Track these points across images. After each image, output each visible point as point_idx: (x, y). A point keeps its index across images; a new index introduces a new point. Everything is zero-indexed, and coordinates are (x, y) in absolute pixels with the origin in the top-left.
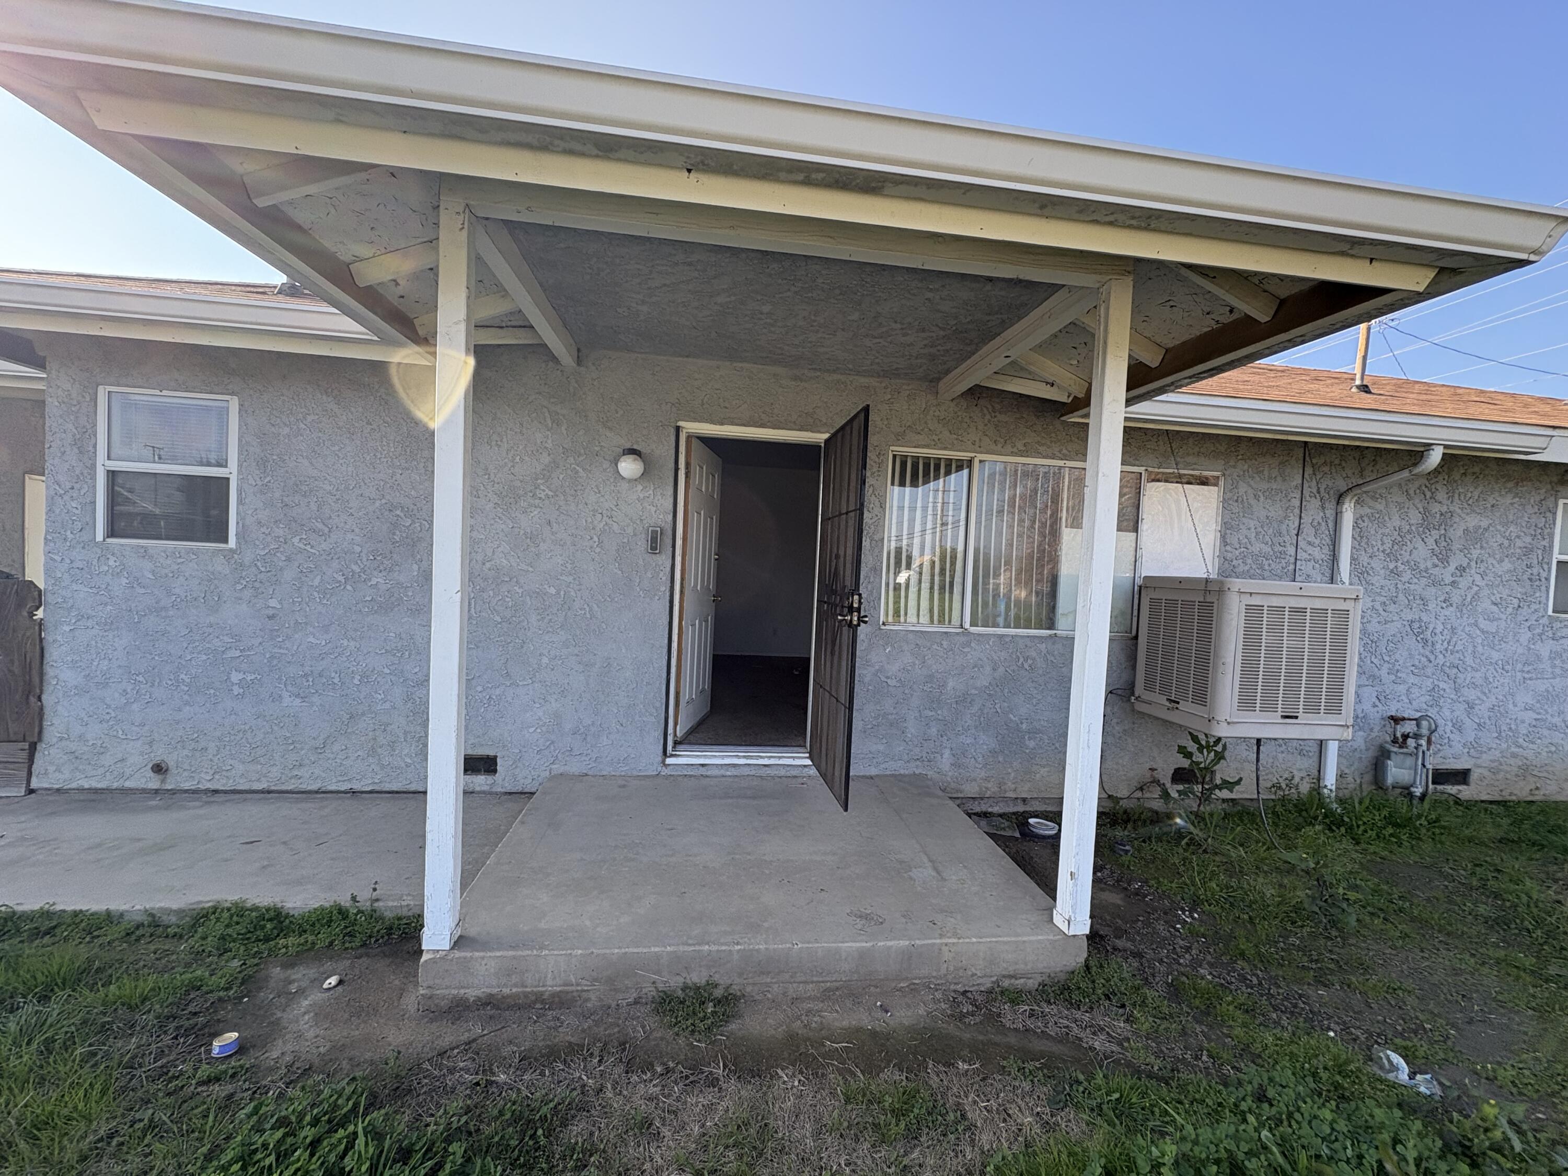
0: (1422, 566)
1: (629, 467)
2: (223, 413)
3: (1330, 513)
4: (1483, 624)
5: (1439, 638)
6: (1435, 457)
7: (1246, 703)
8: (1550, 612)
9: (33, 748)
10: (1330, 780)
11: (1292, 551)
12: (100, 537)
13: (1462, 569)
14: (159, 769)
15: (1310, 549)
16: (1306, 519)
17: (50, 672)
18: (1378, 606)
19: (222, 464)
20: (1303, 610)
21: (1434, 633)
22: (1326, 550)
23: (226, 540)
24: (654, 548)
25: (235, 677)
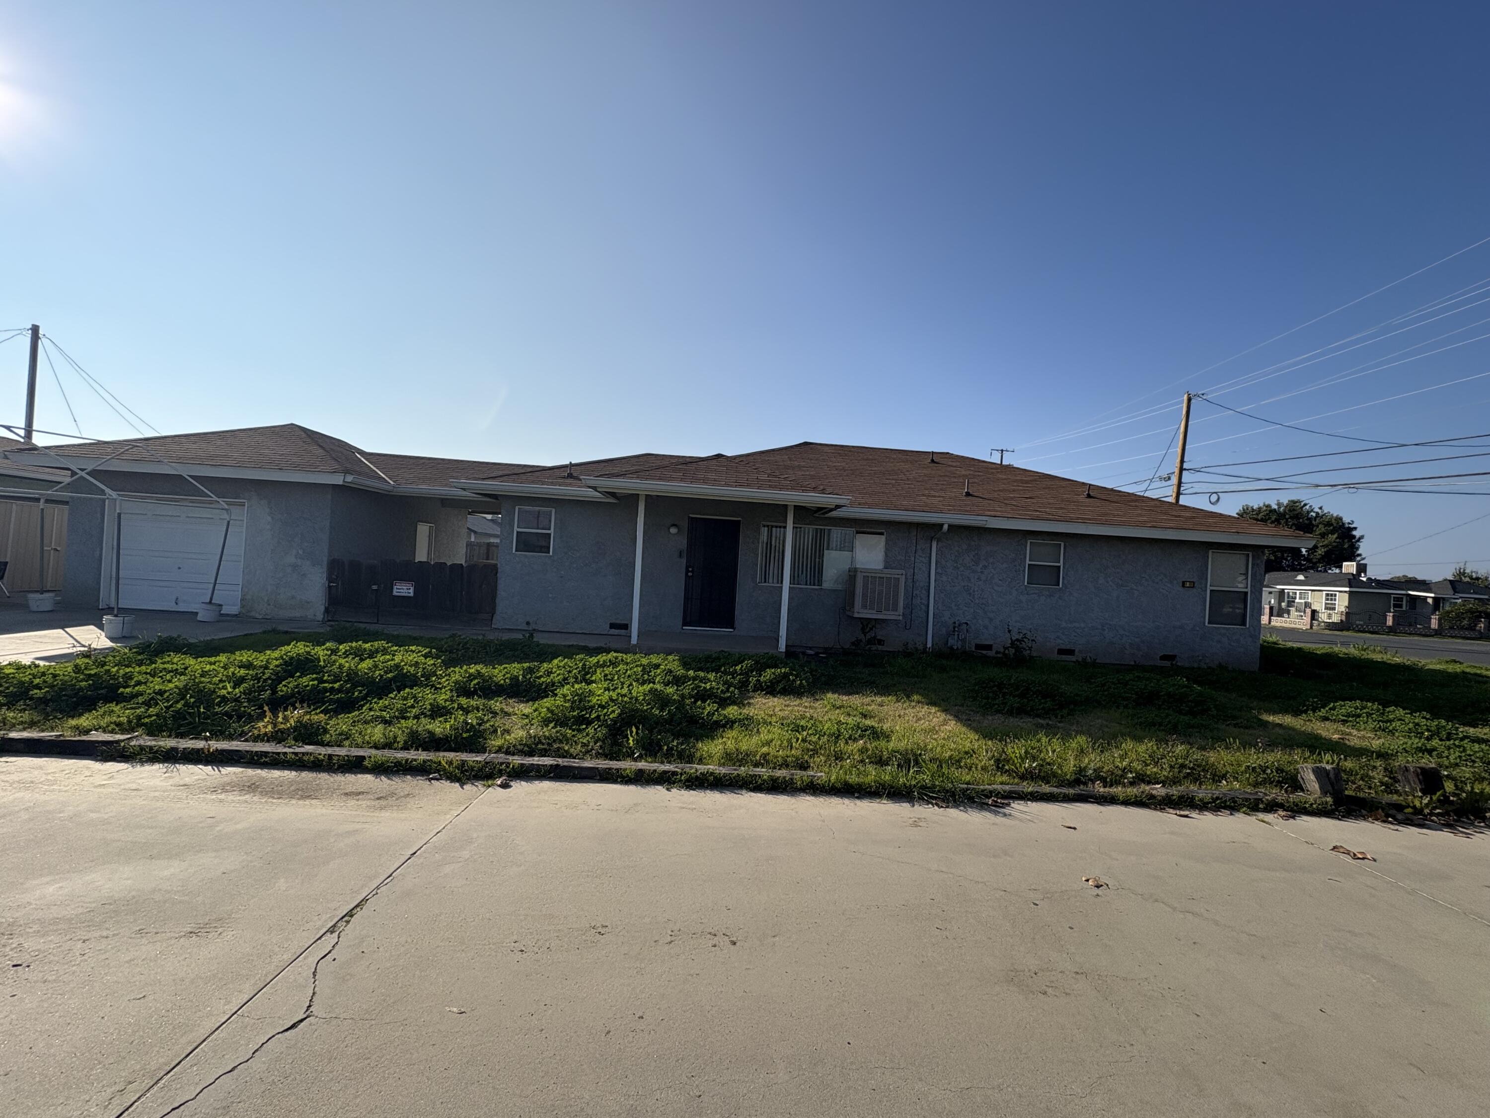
0: (968, 565)
1: (673, 530)
2: (551, 512)
3: (929, 545)
4: (996, 588)
5: (976, 593)
6: (946, 527)
7: (864, 606)
8: (1026, 584)
9: (493, 616)
10: (929, 645)
11: (913, 559)
12: (514, 551)
13: (985, 567)
14: (528, 623)
15: (921, 559)
16: (918, 547)
17: (498, 592)
18: (950, 580)
19: (550, 529)
20: (883, 578)
21: (974, 591)
22: (927, 559)
23: (549, 553)
24: (680, 556)
25: (550, 595)
